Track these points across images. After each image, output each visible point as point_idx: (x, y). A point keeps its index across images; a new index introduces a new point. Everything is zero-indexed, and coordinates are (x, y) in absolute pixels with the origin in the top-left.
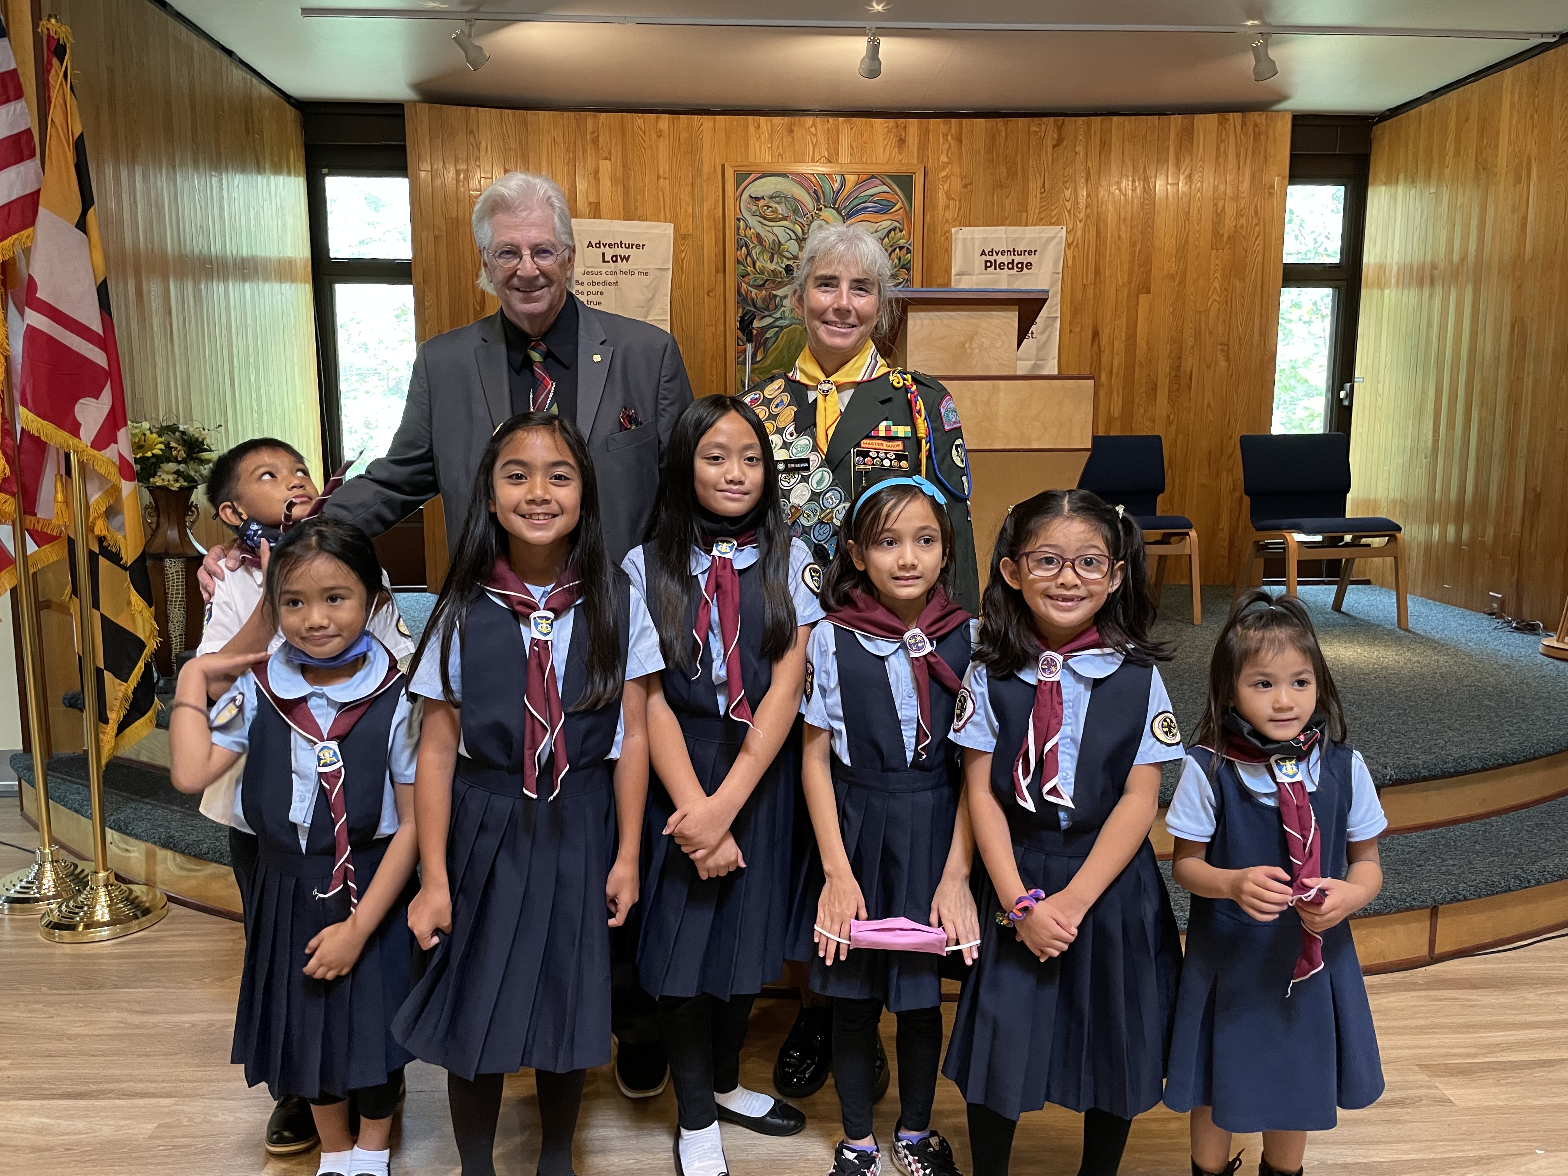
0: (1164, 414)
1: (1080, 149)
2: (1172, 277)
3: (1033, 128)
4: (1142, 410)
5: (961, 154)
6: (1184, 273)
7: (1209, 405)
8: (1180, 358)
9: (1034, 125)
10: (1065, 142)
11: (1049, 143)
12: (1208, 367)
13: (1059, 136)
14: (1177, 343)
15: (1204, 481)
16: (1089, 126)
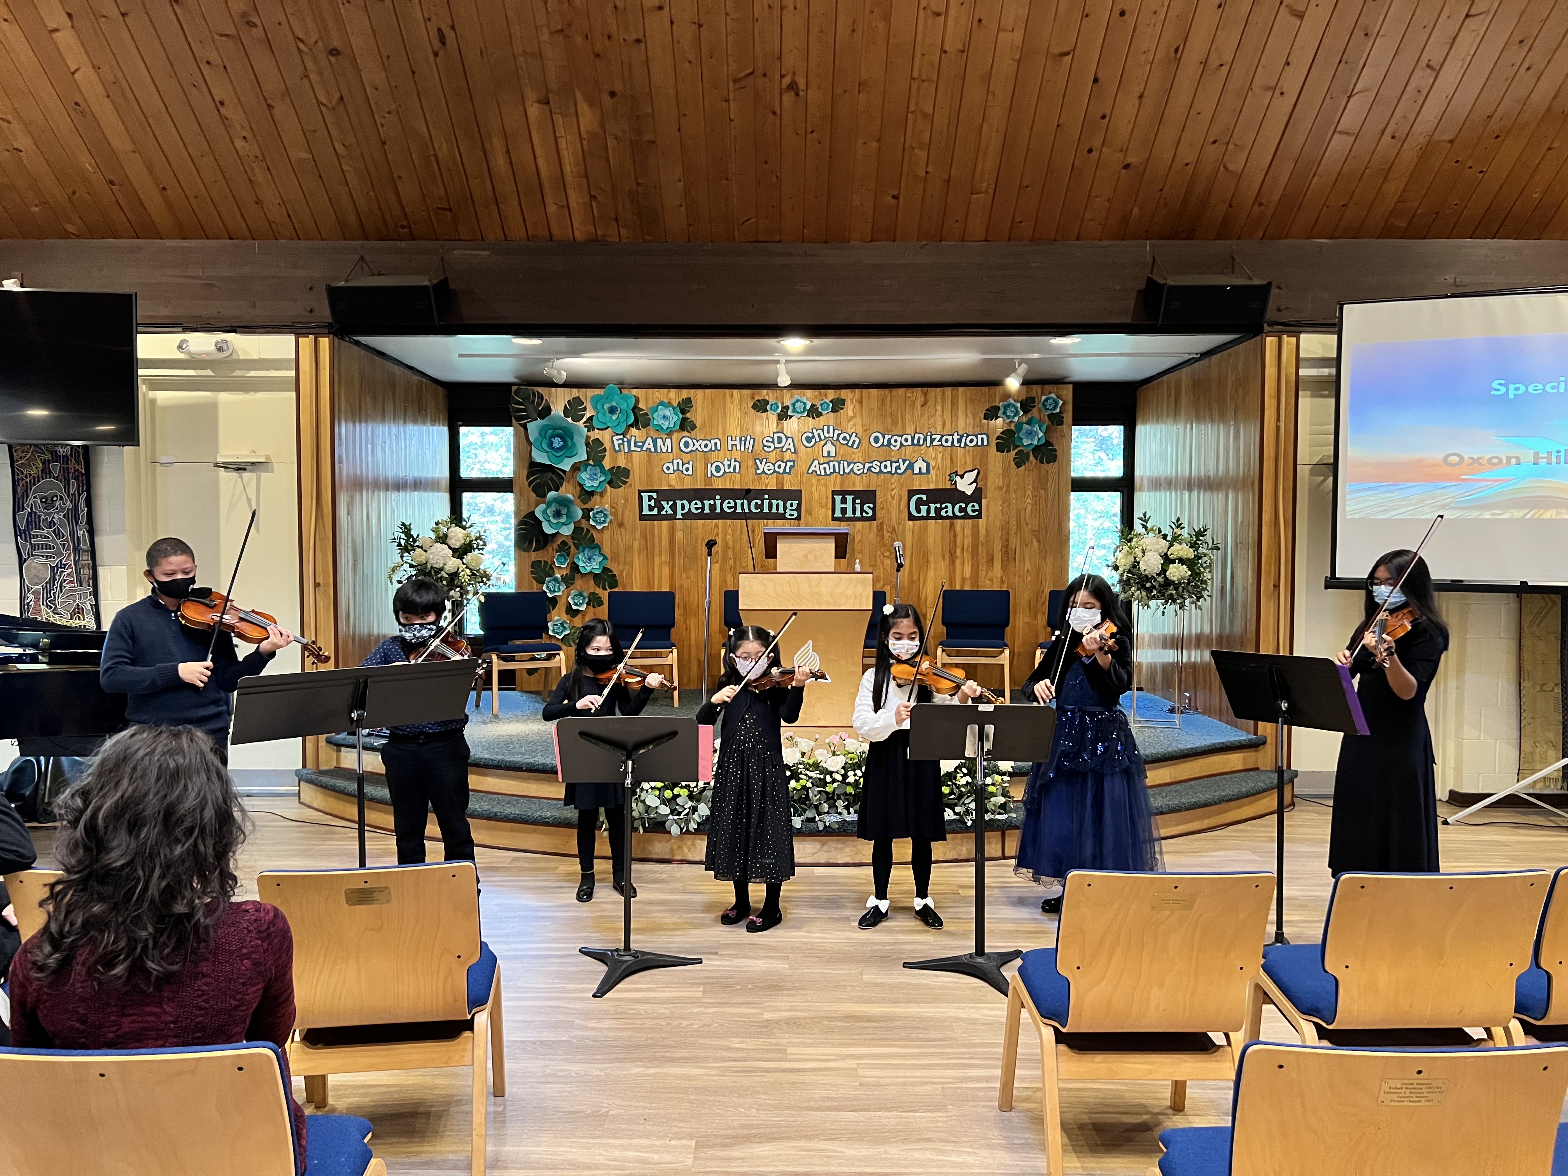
0: (999, 576)
1: (939, 408)
2: (1001, 488)
3: (908, 395)
4: (984, 573)
5: (862, 411)
6: (1008, 486)
7: (1028, 571)
8: (1008, 540)
9: (909, 393)
10: (929, 404)
11: (918, 404)
12: (1027, 545)
13: (925, 399)
14: (1005, 528)
15: (1027, 620)
16: (944, 392)
